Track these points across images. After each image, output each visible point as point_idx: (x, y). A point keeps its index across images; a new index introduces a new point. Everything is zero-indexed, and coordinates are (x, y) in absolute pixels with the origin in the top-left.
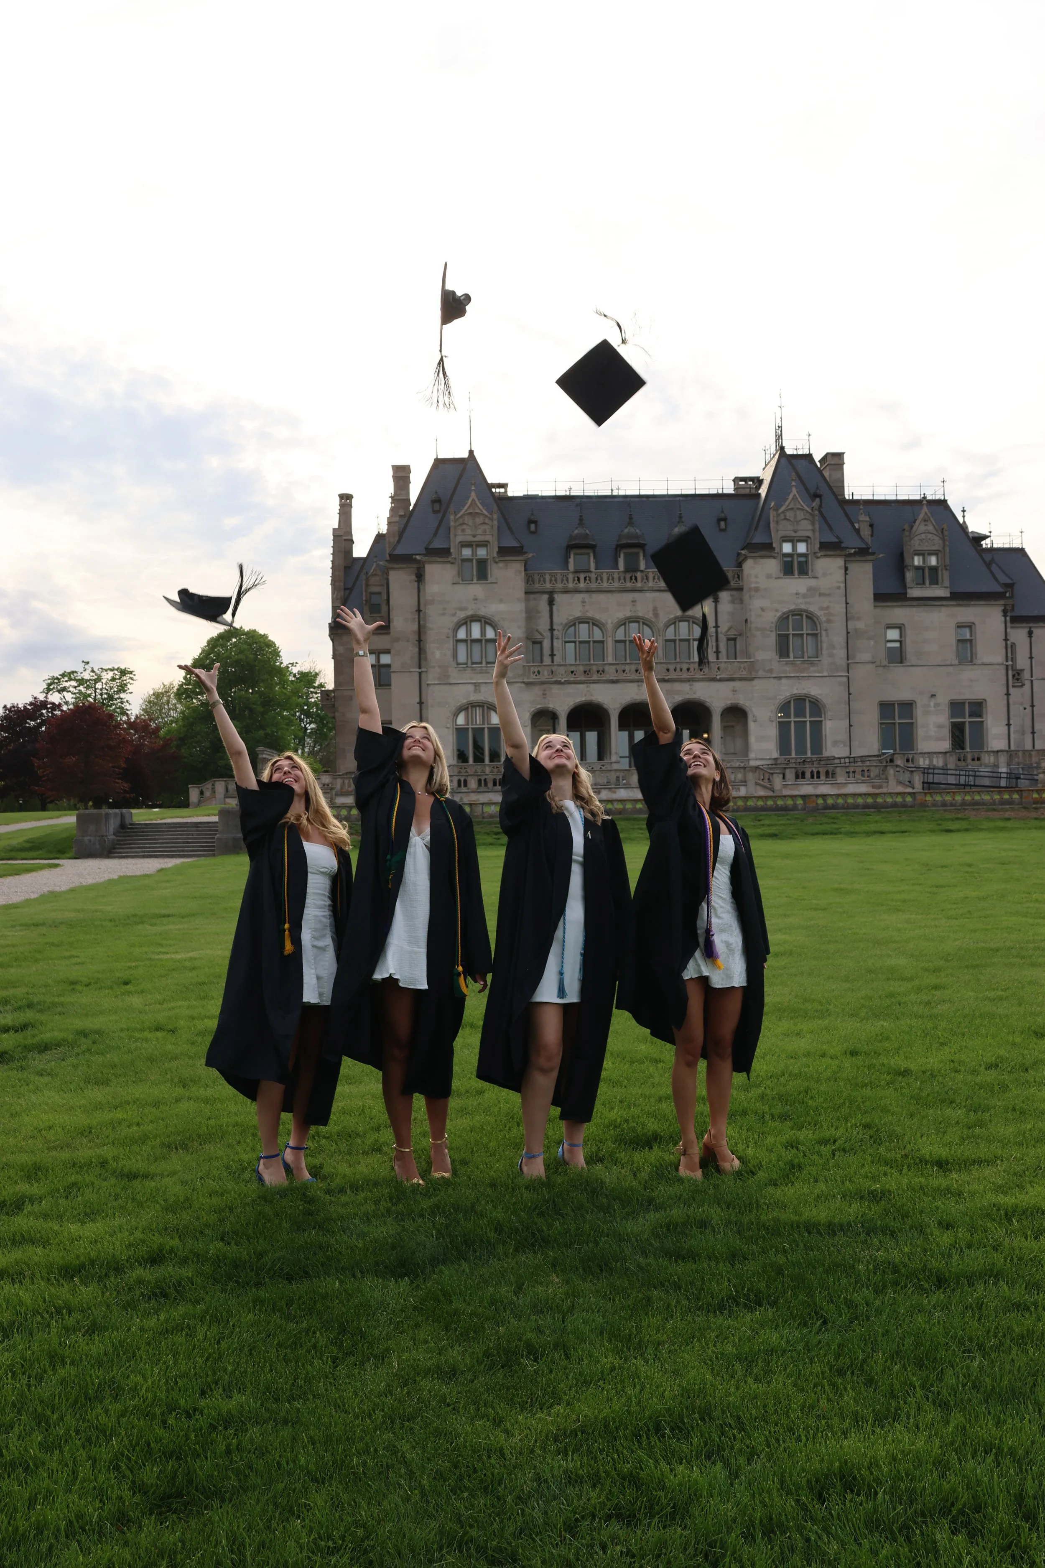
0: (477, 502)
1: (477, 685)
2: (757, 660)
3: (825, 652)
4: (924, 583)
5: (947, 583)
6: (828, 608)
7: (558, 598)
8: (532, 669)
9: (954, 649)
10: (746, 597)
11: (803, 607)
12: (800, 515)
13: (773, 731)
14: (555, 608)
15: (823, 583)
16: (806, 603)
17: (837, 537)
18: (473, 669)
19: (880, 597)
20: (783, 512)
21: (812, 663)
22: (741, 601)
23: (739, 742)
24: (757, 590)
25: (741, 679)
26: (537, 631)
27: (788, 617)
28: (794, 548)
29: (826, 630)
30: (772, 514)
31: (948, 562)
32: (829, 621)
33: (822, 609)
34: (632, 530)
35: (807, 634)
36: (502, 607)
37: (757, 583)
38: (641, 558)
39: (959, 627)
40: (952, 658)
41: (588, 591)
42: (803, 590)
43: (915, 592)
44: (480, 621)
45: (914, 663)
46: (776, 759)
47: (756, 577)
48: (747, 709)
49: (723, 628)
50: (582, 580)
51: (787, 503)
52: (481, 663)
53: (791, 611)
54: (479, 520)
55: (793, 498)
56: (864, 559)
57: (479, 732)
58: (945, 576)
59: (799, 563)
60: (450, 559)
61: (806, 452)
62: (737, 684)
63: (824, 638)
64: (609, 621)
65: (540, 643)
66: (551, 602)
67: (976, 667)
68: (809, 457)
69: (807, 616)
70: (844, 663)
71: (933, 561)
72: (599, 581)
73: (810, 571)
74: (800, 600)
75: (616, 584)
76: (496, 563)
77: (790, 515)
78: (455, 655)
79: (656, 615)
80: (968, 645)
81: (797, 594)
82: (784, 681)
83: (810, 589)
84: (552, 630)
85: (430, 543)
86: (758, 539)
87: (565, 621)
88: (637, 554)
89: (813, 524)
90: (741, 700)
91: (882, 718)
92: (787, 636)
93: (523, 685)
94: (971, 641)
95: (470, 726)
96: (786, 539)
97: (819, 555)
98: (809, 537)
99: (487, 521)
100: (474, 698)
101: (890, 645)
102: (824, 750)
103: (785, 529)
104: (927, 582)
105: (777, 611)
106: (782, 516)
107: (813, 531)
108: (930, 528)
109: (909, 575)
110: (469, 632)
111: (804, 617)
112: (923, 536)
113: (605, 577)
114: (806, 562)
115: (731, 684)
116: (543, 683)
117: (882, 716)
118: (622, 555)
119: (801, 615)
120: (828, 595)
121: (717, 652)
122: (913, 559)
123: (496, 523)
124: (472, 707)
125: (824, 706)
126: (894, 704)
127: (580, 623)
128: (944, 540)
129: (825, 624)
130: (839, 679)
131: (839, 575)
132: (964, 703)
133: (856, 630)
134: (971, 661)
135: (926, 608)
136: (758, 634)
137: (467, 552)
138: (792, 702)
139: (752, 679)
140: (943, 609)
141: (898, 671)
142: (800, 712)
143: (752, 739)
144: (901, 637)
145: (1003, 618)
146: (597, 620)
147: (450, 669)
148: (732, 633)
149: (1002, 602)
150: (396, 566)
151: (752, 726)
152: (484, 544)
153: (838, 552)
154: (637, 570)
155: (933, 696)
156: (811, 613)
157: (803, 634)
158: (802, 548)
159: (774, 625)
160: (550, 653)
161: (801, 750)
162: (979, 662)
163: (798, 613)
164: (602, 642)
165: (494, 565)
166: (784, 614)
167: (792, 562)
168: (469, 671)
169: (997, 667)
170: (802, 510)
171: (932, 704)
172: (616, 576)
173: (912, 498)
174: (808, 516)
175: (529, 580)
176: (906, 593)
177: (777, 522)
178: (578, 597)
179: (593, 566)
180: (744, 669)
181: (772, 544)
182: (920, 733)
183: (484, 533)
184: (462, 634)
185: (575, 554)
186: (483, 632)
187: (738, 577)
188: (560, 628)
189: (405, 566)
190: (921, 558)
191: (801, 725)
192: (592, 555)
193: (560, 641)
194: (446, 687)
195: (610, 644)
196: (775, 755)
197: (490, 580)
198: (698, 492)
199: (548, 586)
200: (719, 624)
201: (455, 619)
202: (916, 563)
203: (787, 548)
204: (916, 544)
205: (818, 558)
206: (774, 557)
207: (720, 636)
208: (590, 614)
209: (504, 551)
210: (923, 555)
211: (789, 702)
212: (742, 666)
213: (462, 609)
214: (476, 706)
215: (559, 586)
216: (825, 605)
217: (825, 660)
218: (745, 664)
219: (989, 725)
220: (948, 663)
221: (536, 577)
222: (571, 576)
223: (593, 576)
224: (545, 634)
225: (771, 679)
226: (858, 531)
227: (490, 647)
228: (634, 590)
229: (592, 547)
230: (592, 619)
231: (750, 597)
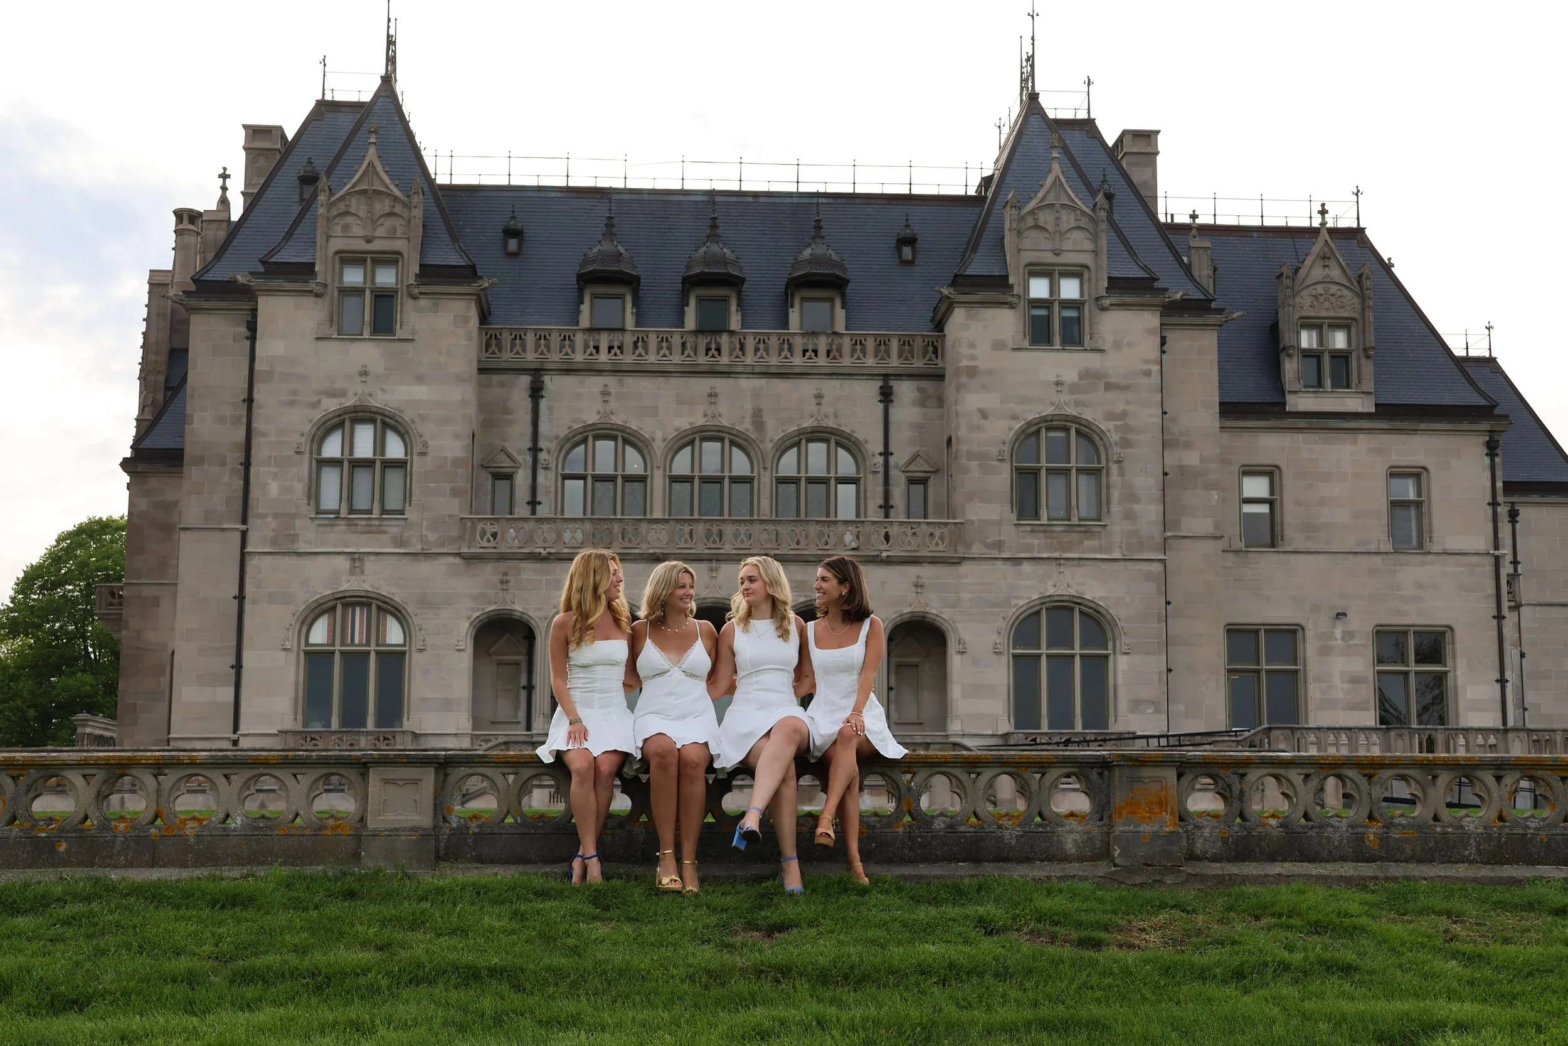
0: (379, 168)
1: (356, 558)
2: (971, 522)
3: (1115, 508)
4: (1320, 384)
5: (1369, 386)
6: (1123, 415)
7: (551, 383)
8: (480, 526)
9: (1384, 519)
10: (950, 389)
11: (1071, 411)
12: (1068, 219)
13: (1000, 675)
14: (543, 404)
15: (1114, 363)
16: (1078, 404)
17: (1145, 268)
18: (351, 523)
19: (1231, 410)
20: (1032, 212)
21: (1087, 532)
22: (941, 402)
23: (928, 698)
24: (972, 372)
25: (934, 561)
26: (503, 450)
27: (1038, 431)
28: (1054, 288)
29: (1119, 462)
30: (1009, 215)
31: (1371, 341)
32: (1125, 443)
33: (1110, 416)
34: (715, 248)
35: (1079, 470)
36: (421, 392)
37: (973, 357)
38: (734, 307)
39: (1393, 475)
40: (1377, 535)
41: (617, 371)
42: (1070, 376)
43: (1302, 402)
44: (372, 421)
45: (1300, 546)
46: (1006, 736)
47: (972, 345)
48: (945, 626)
49: (900, 457)
50: (604, 348)
51: (1040, 195)
52: (370, 512)
53: (1044, 419)
54: (381, 206)
55: (1053, 184)
56: (1200, 321)
57: (355, 660)
58: (1365, 370)
59: (1064, 321)
60: (312, 286)
61: (1082, 115)
62: (927, 572)
63: (1115, 477)
64: (659, 435)
65: (509, 477)
66: (536, 392)
67: (1431, 558)
68: (1088, 126)
69: (1078, 432)
70: (1156, 531)
71: (1339, 340)
72: (640, 350)
73: (1087, 338)
74: (1065, 397)
75: (677, 358)
76: (414, 298)
77: (1046, 218)
78: (314, 492)
79: (759, 424)
80: (1413, 512)
81: (1057, 384)
82: (1026, 567)
83: (1086, 374)
84: (535, 450)
85: (274, 252)
86: (978, 267)
87: (563, 432)
88: (725, 300)
89: (1095, 238)
90: (934, 607)
91: (1230, 662)
92: (1036, 472)
93: (458, 560)
94: (1418, 505)
95: (338, 647)
96: (1037, 270)
97: (1107, 302)
98: (1086, 267)
99: (398, 209)
100: (349, 584)
101: (1248, 509)
102: (1111, 720)
103: (1036, 247)
104: (1328, 382)
105: (1014, 417)
106: (1030, 222)
107: (1095, 253)
108: (1335, 273)
109: (1290, 367)
110: (349, 444)
111: (1073, 432)
112: (1320, 289)
113: (653, 341)
114: (1079, 320)
115: (913, 571)
116: (502, 557)
117: (1233, 654)
118: (692, 302)
119: (1067, 430)
120: (1127, 388)
121: (887, 507)
122: (1298, 334)
123: (418, 213)
124: (346, 605)
125: (1113, 624)
126: (1257, 632)
127: (597, 437)
128: (1363, 298)
129: (1116, 449)
130: (1144, 566)
131: (1149, 347)
132: (1406, 633)
133: (1181, 468)
134: (1420, 546)
135: (1326, 435)
136: (974, 464)
137: (353, 276)
138: (1044, 612)
139: (958, 562)
140: (1361, 437)
141: (1267, 563)
142: (1059, 637)
143: (955, 691)
144: (1272, 492)
145: (1487, 460)
146: (634, 433)
147: (299, 523)
148: (920, 466)
149: (1485, 426)
150: (205, 305)
151: (955, 662)
152: (391, 259)
153: (1147, 298)
154: (722, 329)
155: (1340, 615)
156: (1088, 424)
157: (1069, 470)
158: (1070, 289)
159: (1007, 448)
160: (528, 498)
161: (1061, 717)
162: (1436, 548)
163: (1059, 424)
164: (642, 479)
165: (409, 303)
166: (1030, 424)
167: (1048, 319)
168: (342, 527)
169: (1475, 559)
170: (1073, 208)
171: (1338, 633)
172: (676, 341)
173: (1293, 223)
174: (1084, 222)
175: (490, 341)
176: (1284, 404)
177: (1019, 233)
178: (596, 383)
179: (630, 321)
180: (942, 538)
181: (1007, 277)
182: (1314, 691)
183: (392, 236)
184: (332, 448)
185: (595, 296)
186: (380, 444)
187: (935, 351)
188: (553, 446)
189: (224, 304)
190: (1314, 334)
191: (1061, 664)
192: (629, 299)
193: (551, 475)
194: (289, 561)
195: (658, 483)
196: (1005, 727)
197: (400, 334)
198: (860, 190)
199: (530, 356)
200: (891, 449)
201: (317, 415)
202: (1304, 344)
203: (1039, 288)
204: (1304, 304)
205: (1103, 309)
206: (1011, 306)
207: (893, 472)
208: (617, 420)
209: (430, 274)
210: (1318, 327)
211: (1038, 612)
212: (937, 532)
213: (332, 394)
214: (354, 605)
215: (555, 357)
216: (1118, 408)
217: (1117, 527)
218: (945, 530)
219: (1460, 682)
220: (1372, 547)
221: (506, 338)
222: (579, 338)
223: (629, 339)
224: (520, 459)
225: (999, 565)
226: (1187, 269)
227: (394, 478)
228: (713, 372)
229: (631, 282)
230: (623, 429)
231: (959, 388)
